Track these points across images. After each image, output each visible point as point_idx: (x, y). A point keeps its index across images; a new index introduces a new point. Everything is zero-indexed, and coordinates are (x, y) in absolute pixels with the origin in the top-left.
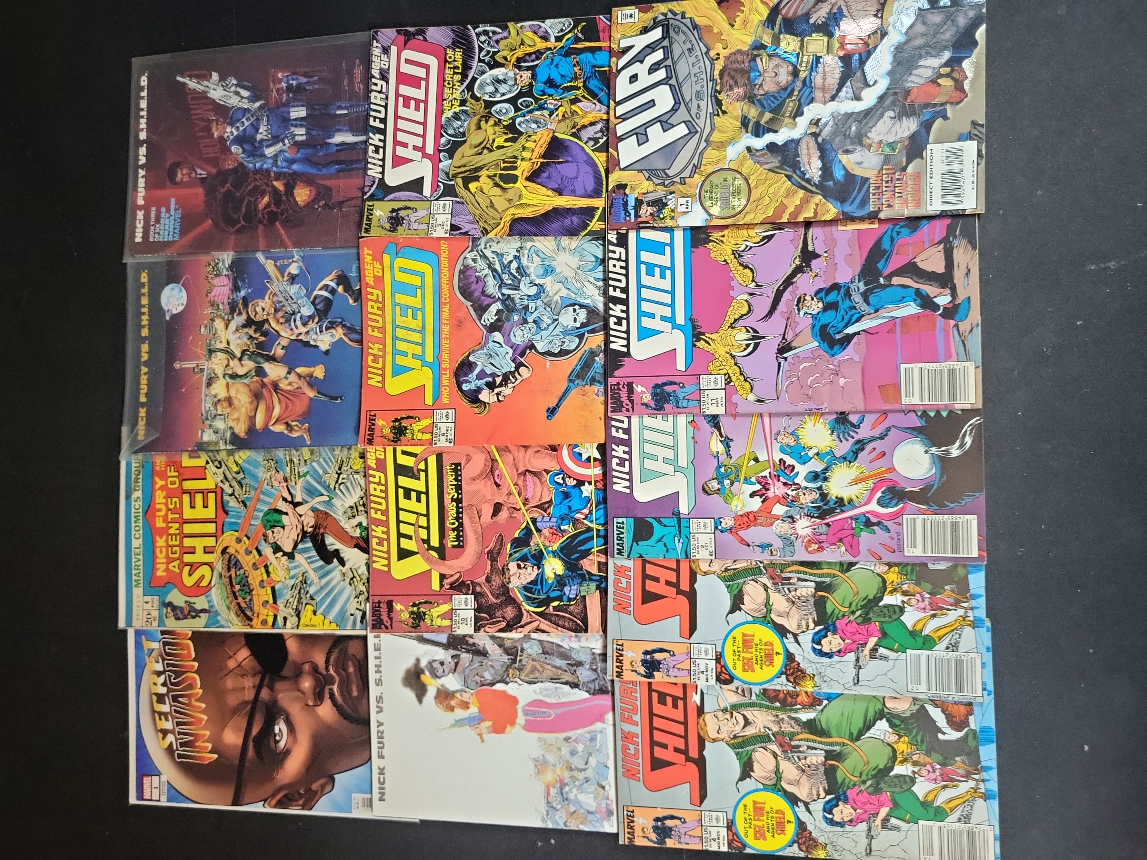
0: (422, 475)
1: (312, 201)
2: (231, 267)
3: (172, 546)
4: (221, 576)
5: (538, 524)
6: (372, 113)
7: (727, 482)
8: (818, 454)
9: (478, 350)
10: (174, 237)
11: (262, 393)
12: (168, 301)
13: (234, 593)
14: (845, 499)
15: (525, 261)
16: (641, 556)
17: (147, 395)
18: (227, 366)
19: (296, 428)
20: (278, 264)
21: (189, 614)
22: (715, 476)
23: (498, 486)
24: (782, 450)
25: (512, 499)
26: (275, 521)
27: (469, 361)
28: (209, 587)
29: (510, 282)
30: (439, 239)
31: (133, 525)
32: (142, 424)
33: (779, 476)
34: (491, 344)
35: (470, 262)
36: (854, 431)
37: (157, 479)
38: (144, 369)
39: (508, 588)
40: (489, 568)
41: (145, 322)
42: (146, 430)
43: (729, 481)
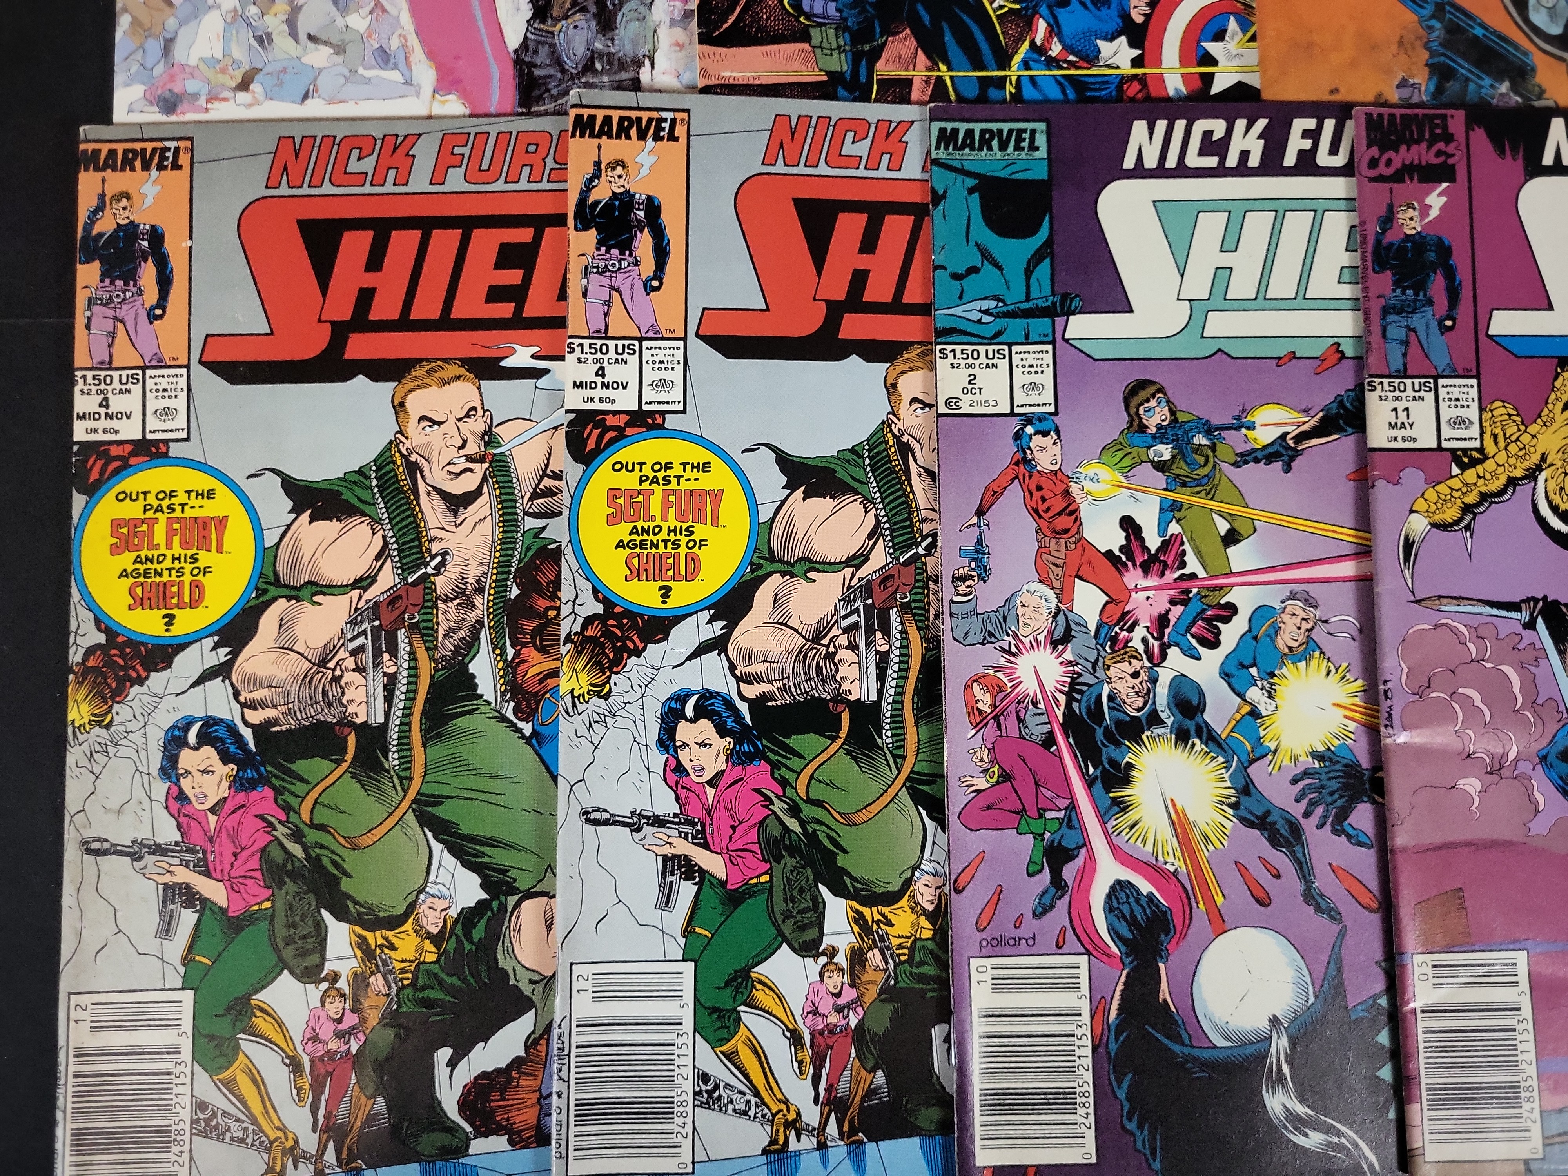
7: (1165, 451)
8: (1255, 714)
14: (1127, 792)
16: (938, 198)
22: (1181, 417)
24: (1261, 612)
33: (1185, 602)
36: (1325, 817)
43: (1167, 456)
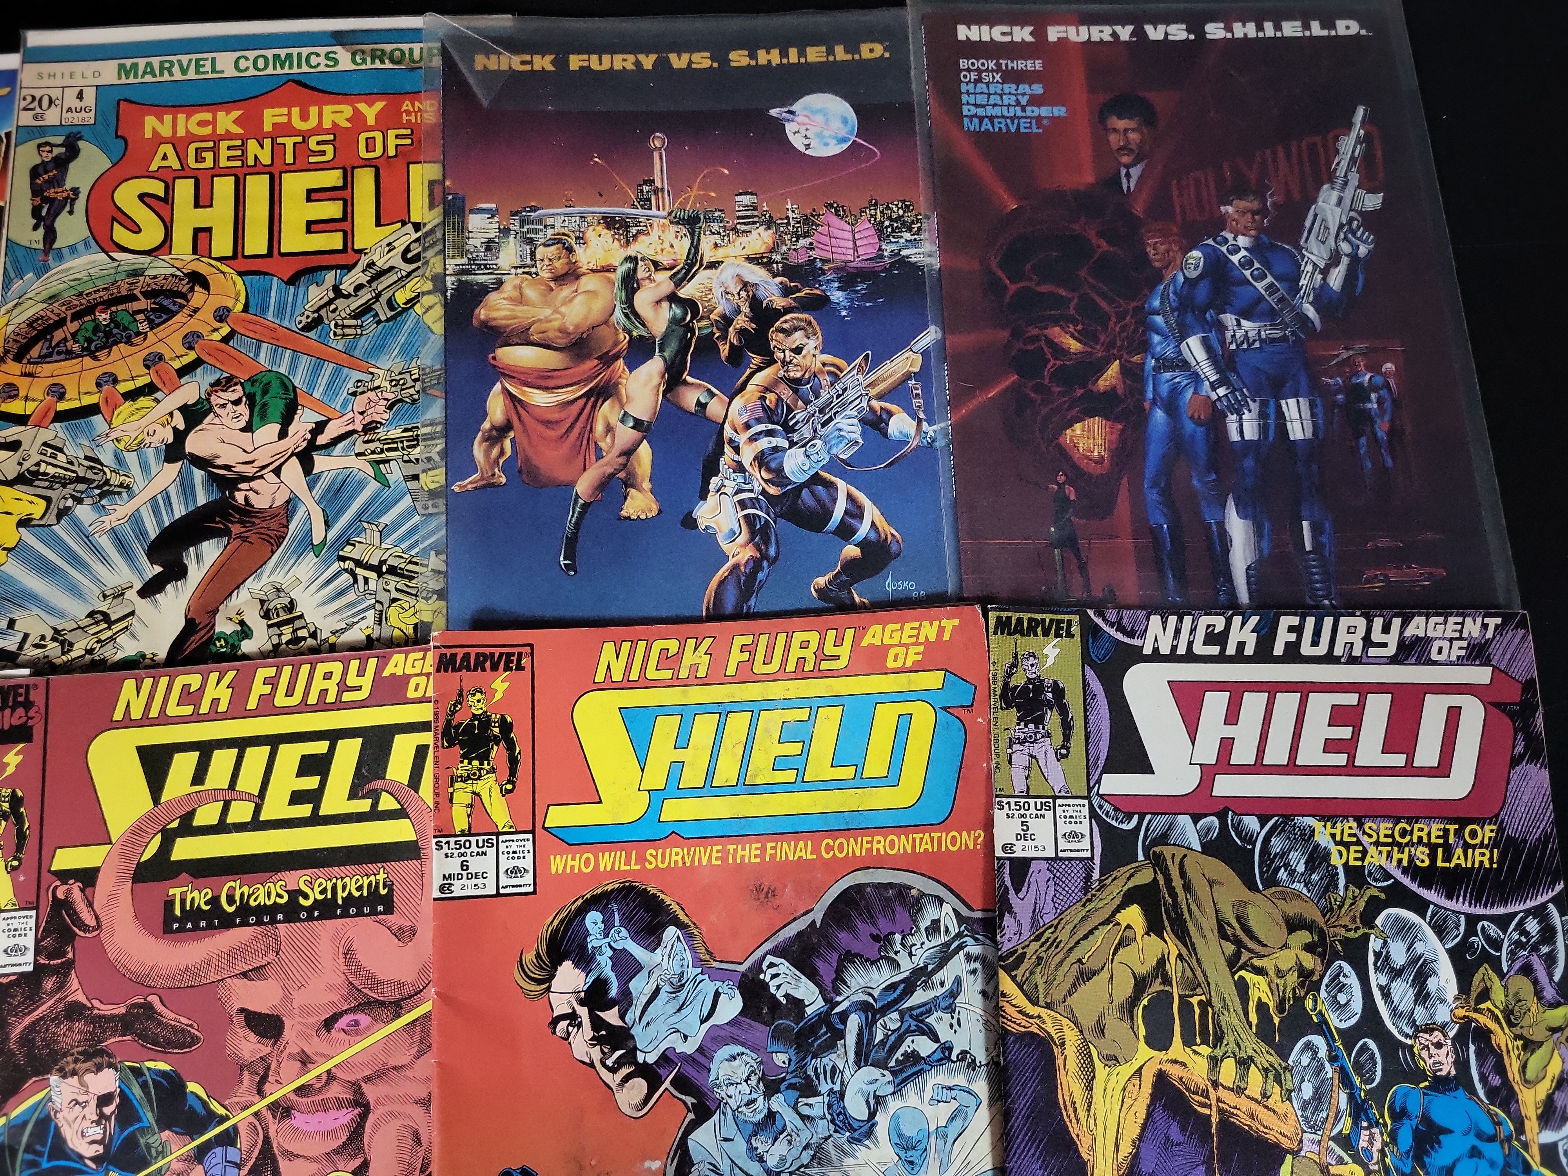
0: (364, 805)
1: (1075, 467)
2: (901, 262)
3: (215, 150)
4: (136, 273)
5: (218, 1151)
6: (1310, 621)
9: (693, 950)
10: (971, 118)
11: (588, 357)
12: (816, 112)
13: (90, 310)
15: (936, 1078)
17: (585, 70)
18: (656, 264)
19: (495, 452)
20: (912, 383)
21: (46, 200)
23: (329, 1024)
25: (290, 1067)
26: (265, 405)
27: (663, 926)
28: (108, 245)
29: (879, 1037)
30: (989, 826)
31: (269, 53)
32: (515, 62)
34: (709, 987)
35: (930, 914)
37: (379, 105)
38: (648, 61)
39: (48, 1071)
40: (107, 1010)
41: (763, 57)
42: (498, 73)
